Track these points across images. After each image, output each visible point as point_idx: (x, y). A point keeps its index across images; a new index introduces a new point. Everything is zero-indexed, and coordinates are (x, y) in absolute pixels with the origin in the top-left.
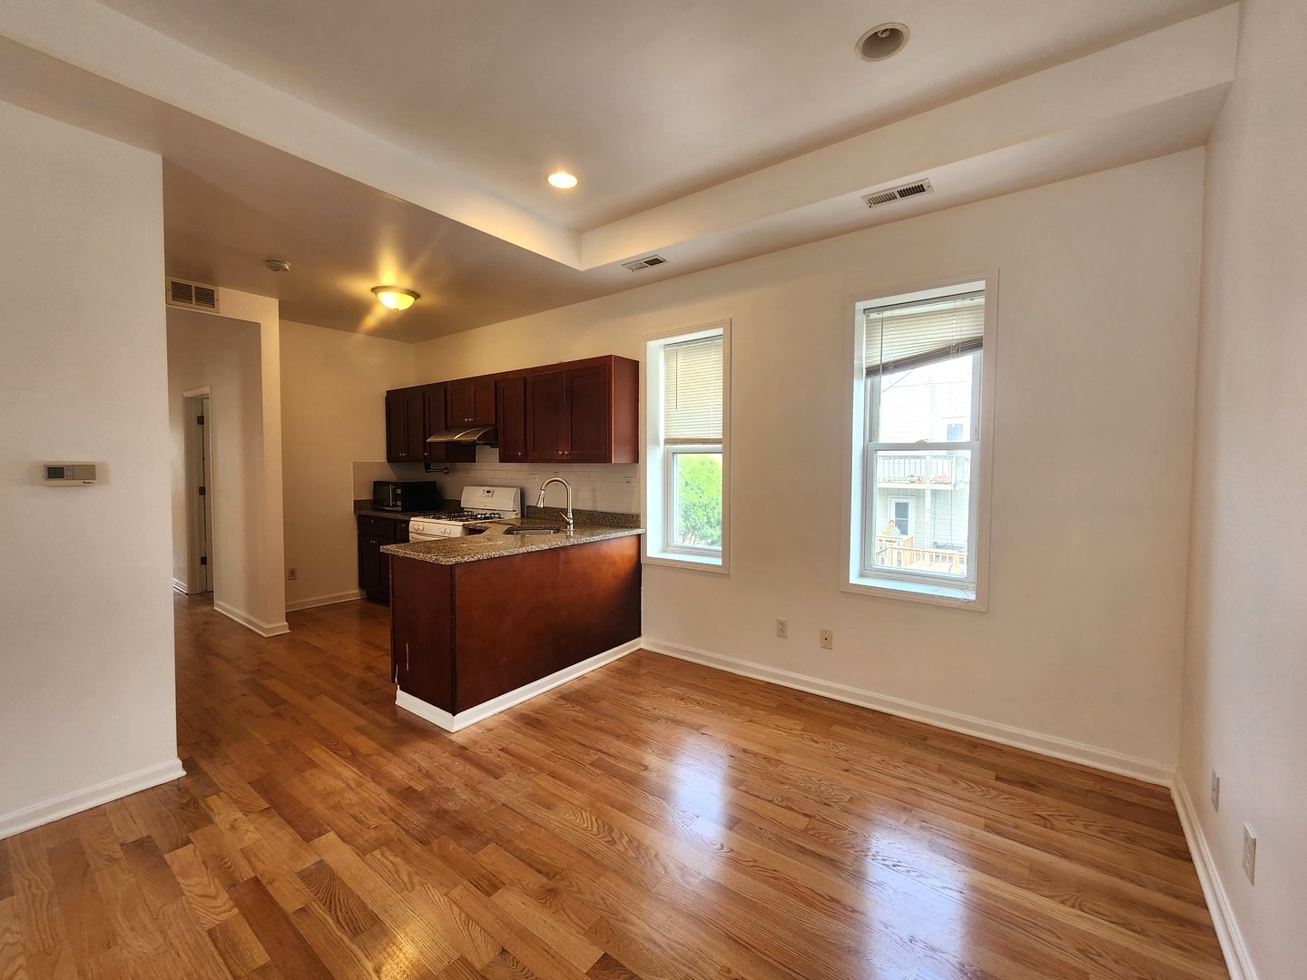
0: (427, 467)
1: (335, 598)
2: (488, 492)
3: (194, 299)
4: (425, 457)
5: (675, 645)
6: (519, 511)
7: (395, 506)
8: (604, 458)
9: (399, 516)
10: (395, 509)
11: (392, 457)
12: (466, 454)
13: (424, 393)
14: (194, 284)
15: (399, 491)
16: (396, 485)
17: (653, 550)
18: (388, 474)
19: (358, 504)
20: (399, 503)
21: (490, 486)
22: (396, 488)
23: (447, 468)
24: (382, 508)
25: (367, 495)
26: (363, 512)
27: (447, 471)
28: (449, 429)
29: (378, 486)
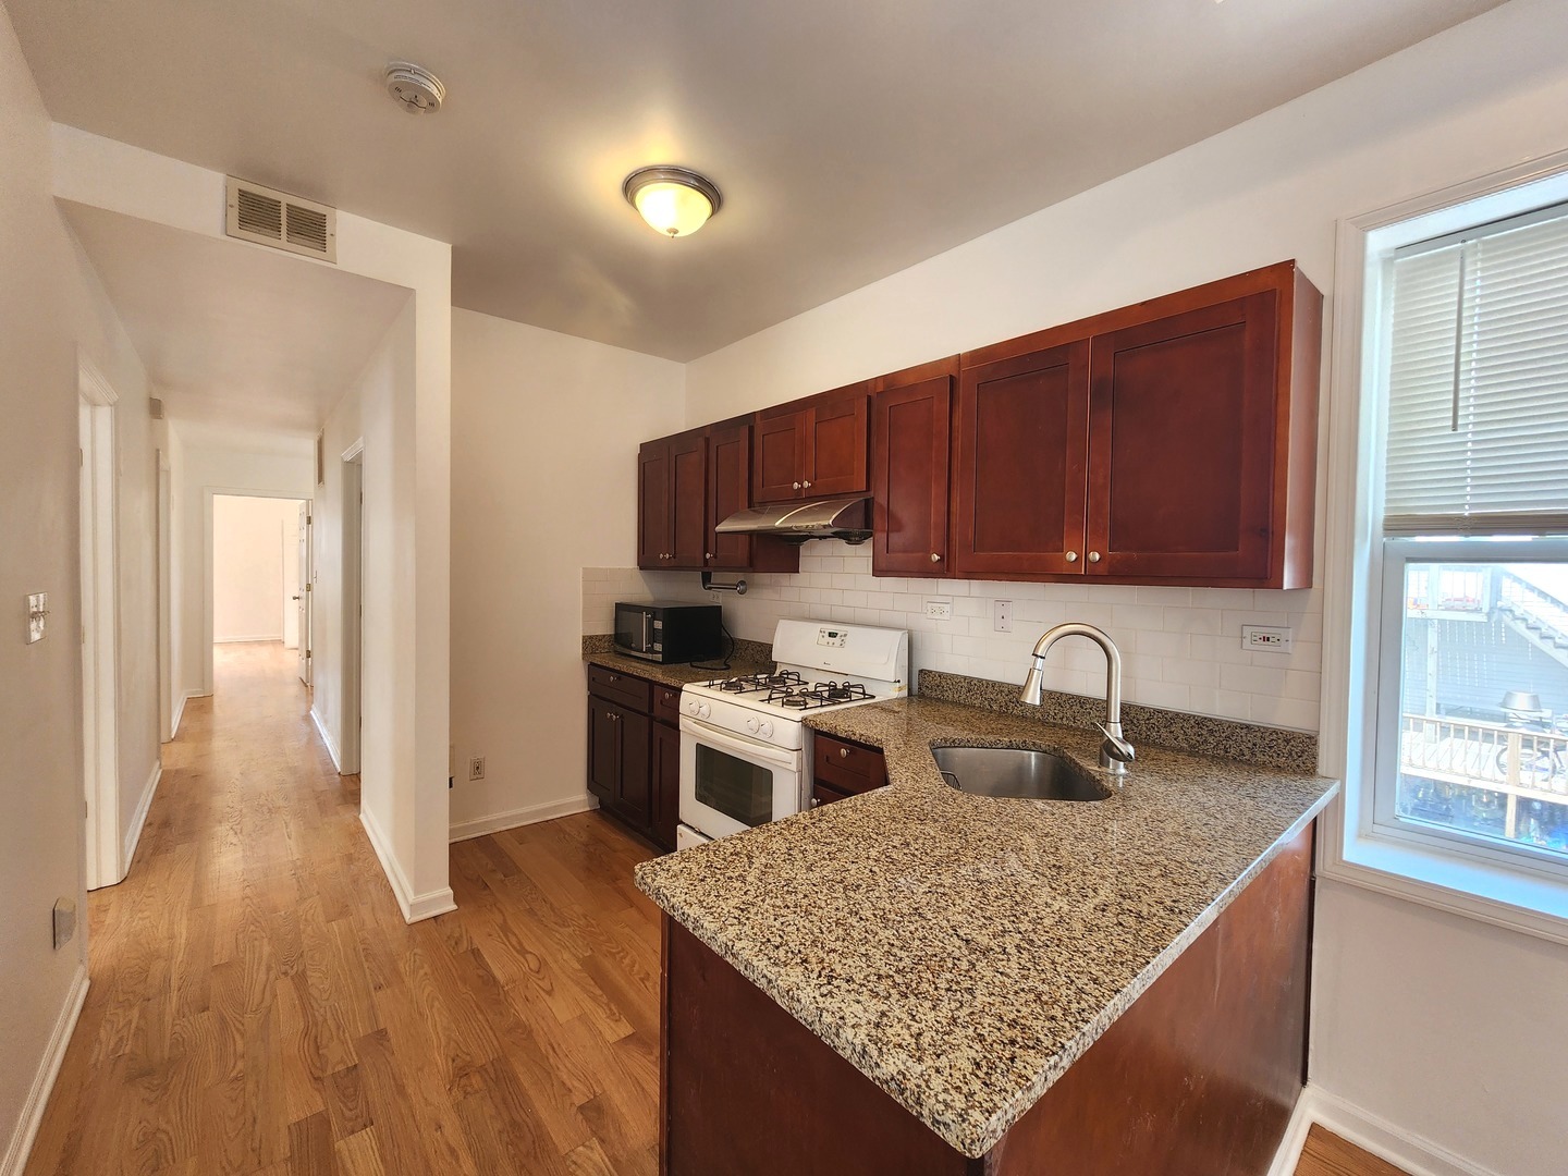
0: (706, 579)
1: (546, 811)
2: (831, 635)
3: (284, 229)
4: (706, 560)
5: (1418, 1140)
6: (904, 682)
7: (651, 650)
8: (1263, 575)
9: (658, 675)
10: (650, 656)
11: (646, 561)
12: (782, 553)
13: (707, 441)
14: (285, 199)
15: (658, 625)
16: (654, 612)
17: (1356, 849)
18: (638, 589)
19: (590, 644)
20: (658, 647)
21: (835, 625)
22: (654, 618)
23: (742, 583)
24: (627, 651)
25: (604, 627)
26: (597, 661)
27: (742, 588)
28: (754, 505)
29: (621, 609)
